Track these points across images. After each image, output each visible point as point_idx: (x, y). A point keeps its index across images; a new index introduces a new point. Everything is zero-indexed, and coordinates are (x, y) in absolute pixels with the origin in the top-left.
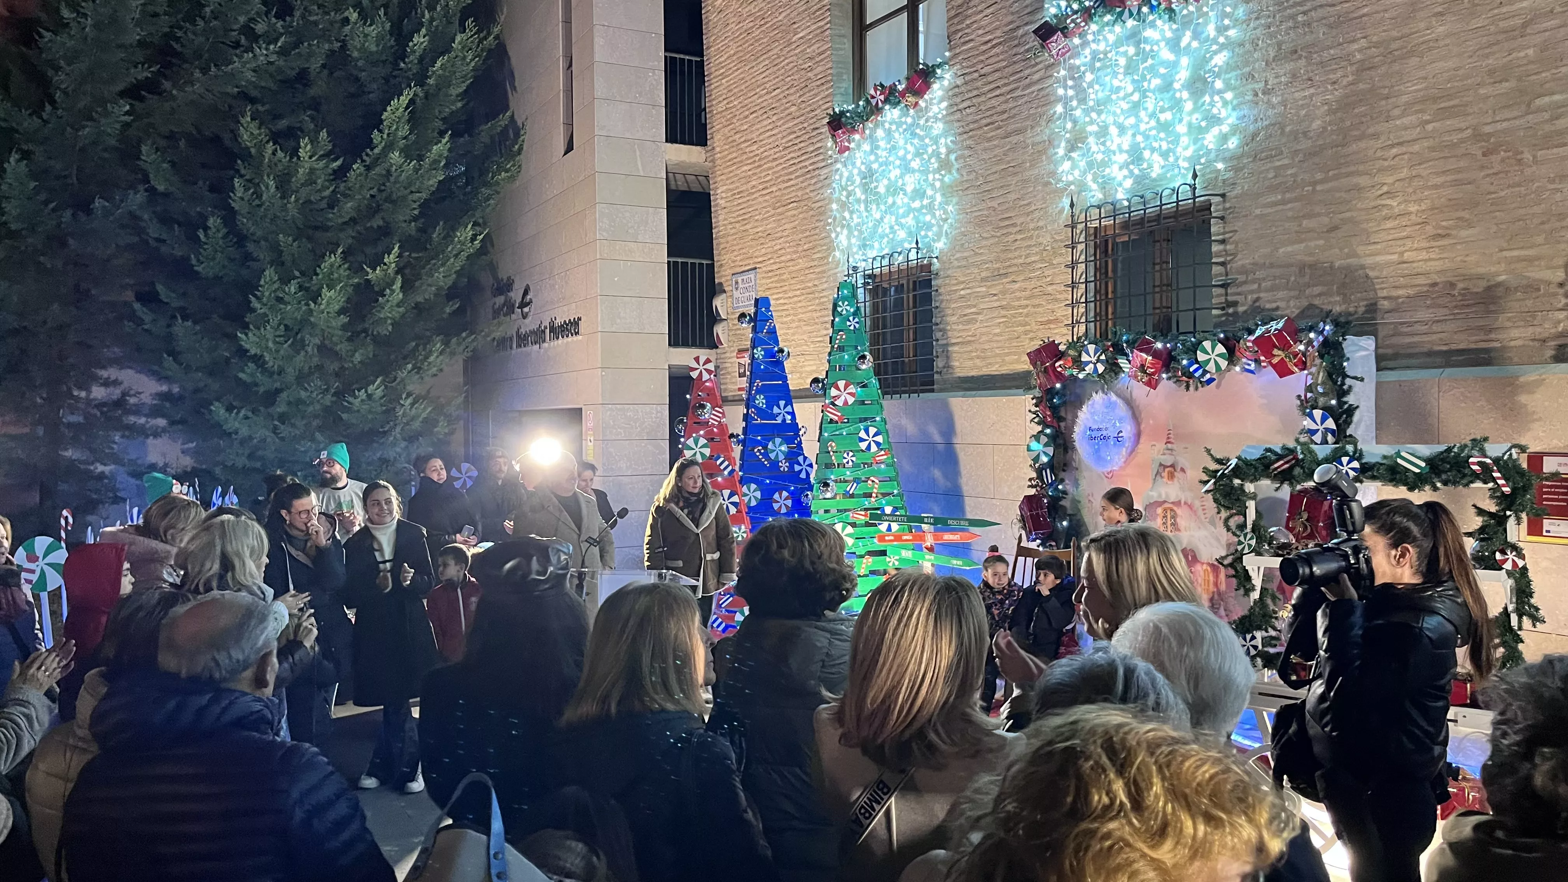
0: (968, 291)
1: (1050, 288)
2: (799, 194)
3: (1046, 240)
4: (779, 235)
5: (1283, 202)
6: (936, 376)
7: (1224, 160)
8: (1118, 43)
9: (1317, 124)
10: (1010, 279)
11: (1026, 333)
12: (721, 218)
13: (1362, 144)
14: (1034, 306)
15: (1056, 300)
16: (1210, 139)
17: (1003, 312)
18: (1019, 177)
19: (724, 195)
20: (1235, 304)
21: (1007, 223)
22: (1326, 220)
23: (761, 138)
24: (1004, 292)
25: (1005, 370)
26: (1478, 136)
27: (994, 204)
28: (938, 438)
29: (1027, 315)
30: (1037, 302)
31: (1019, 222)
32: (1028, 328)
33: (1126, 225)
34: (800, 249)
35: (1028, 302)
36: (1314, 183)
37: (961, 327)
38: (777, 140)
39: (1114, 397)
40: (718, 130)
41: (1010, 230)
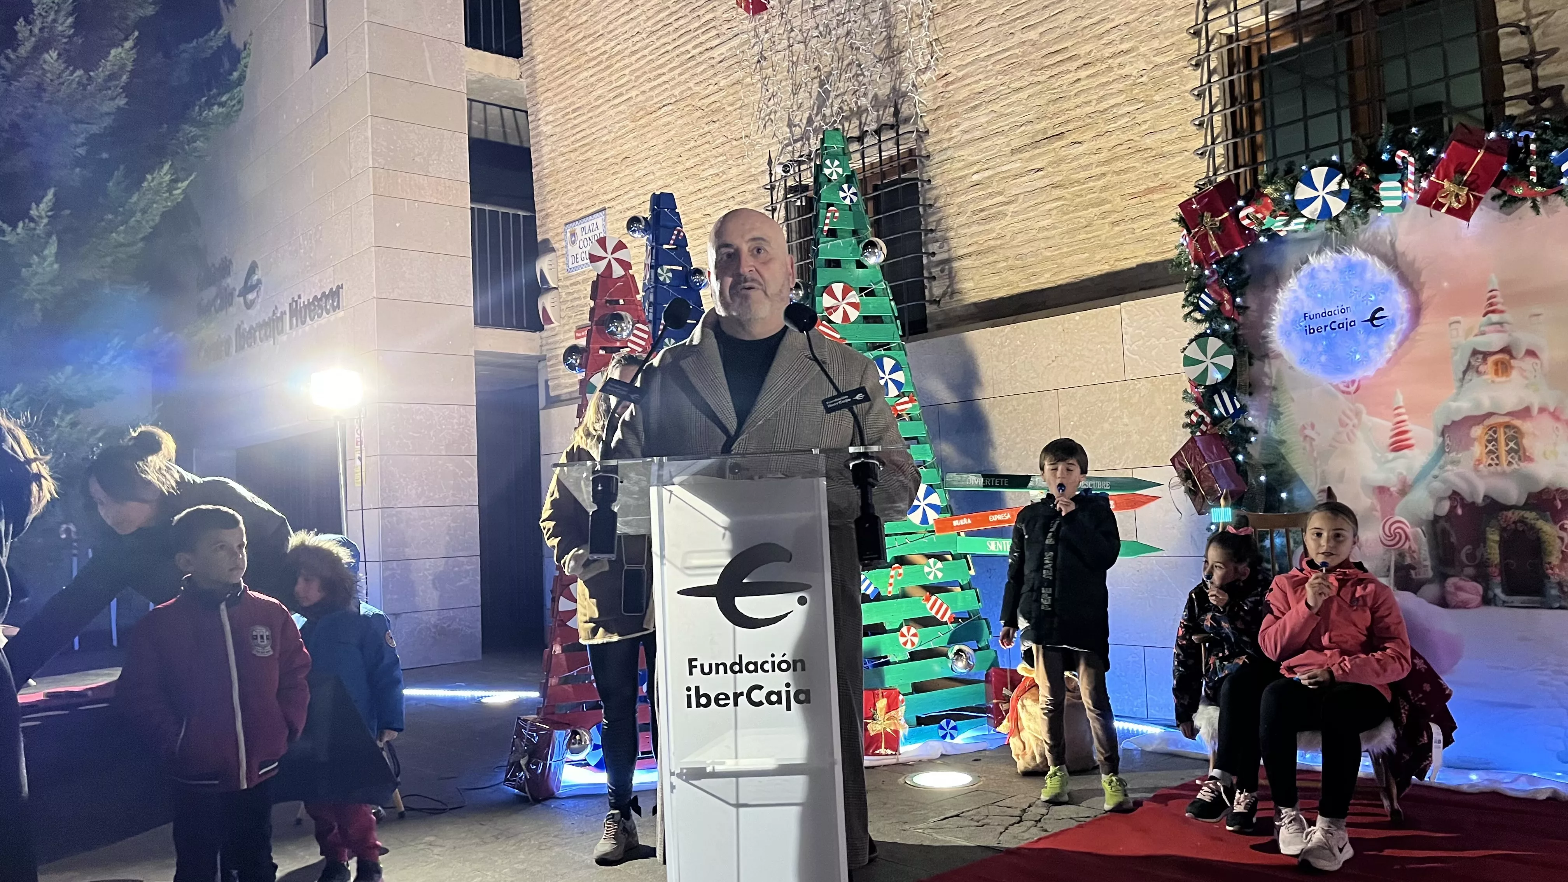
0: (987, 174)
1: (1149, 141)
2: (676, 92)
4: (643, 155)
6: (930, 309)
10: (1070, 140)
11: (1104, 215)
12: (546, 150)
14: (1118, 173)
17: (1057, 193)
19: (549, 118)
21: (1059, 58)
23: (611, 27)
24: (1058, 162)
25: (1063, 278)
27: (1033, 35)
28: (944, 395)
29: (1104, 189)
30: (1119, 165)
31: (1083, 52)
32: (1107, 207)
34: (680, 168)
35: (1104, 169)
37: (975, 228)
38: (638, 24)
40: (539, 33)
41: (1063, 68)
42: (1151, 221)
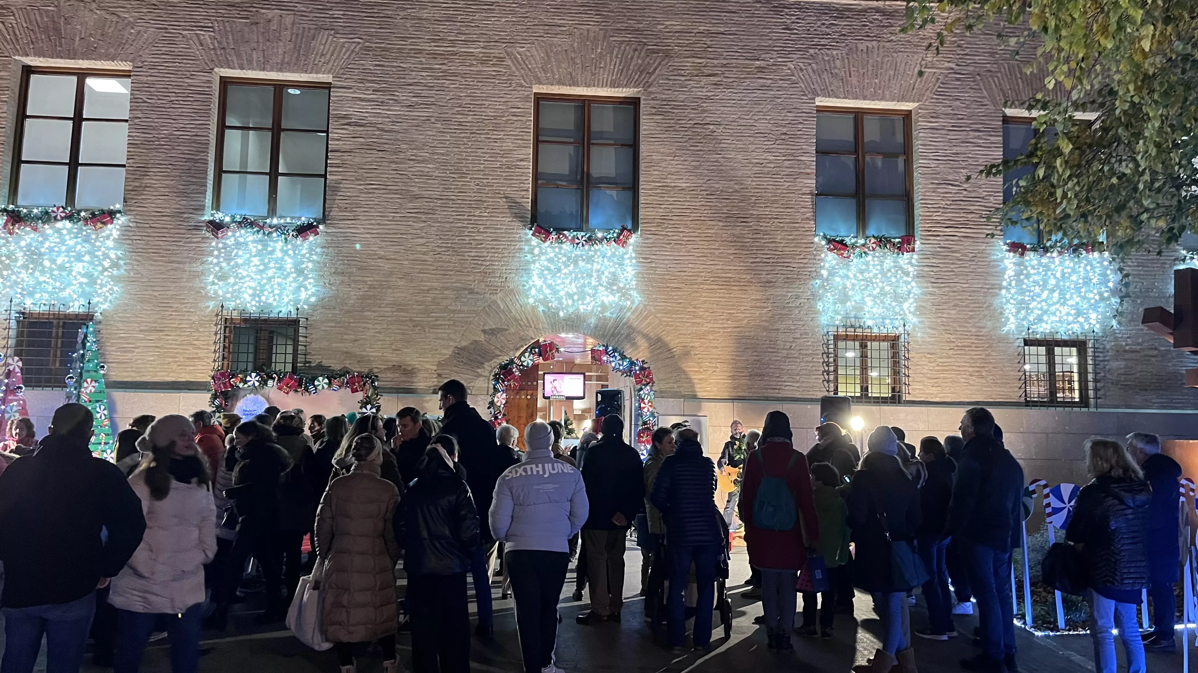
0: (128, 335)
1: (196, 342)
3: (195, 318)
5: (335, 327)
7: (308, 305)
8: (254, 241)
9: (351, 302)
10: (164, 334)
11: (175, 362)
13: (369, 313)
15: (200, 348)
16: (303, 295)
17: (156, 350)
18: (178, 284)
20: (310, 362)
21: (166, 305)
22: (353, 337)
24: (159, 340)
25: (155, 379)
26: (411, 320)
27: (156, 294)
29: (176, 353)
31: (175, 306)
32: (178, 359)
33: (246, 320)
36: (350, 323)
39: (260, 397)
41: (167, 309)
42: (192, 368)
